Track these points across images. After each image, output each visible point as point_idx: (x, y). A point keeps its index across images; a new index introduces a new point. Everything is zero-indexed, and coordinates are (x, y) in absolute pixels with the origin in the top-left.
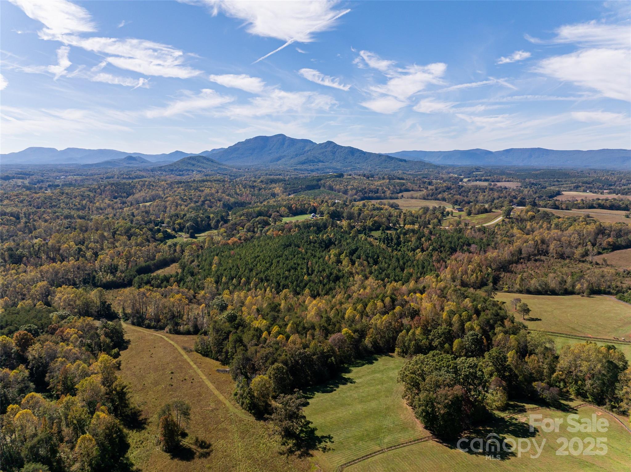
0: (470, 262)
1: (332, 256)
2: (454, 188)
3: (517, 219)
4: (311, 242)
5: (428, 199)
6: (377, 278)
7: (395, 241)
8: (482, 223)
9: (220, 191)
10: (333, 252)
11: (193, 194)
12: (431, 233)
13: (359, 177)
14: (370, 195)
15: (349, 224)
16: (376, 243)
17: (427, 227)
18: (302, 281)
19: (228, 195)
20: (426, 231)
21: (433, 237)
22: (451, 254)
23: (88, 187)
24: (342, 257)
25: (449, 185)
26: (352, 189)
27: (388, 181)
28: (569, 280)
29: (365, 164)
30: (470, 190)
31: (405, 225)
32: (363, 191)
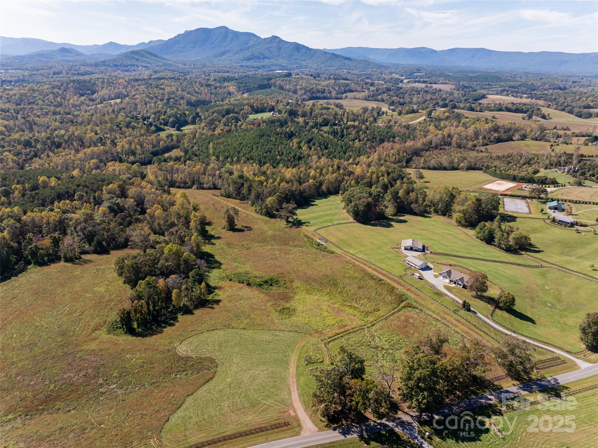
0: (392, 148)
1: (295, 144)
2: (393, 90)
3: (436, 119)
4: (278, 134)
5: (369, 100)
6: (327, 158)
7: (340, 134)
8: (409, 121)
9: (180, 89)
10: (295, 140)
11: (157, 92)
12: (367, 128)
13: (306, 77)
14: (317, 95)
15: (305, 120)
16: (325, 135)
17: (365, 124)
18: (276, 160)
19: (188, 93)
20: (364, 127)
21: (368, 132)
22: (381, 144)
23: (51, 84)
24: (302, 144)
25: (389, 86)
26: (301, 89)
27: (333, 81)
28: (456, 160)
29: (311, 62)
30: (407, 91)
31: (347, 122)
32: (311, 91)
